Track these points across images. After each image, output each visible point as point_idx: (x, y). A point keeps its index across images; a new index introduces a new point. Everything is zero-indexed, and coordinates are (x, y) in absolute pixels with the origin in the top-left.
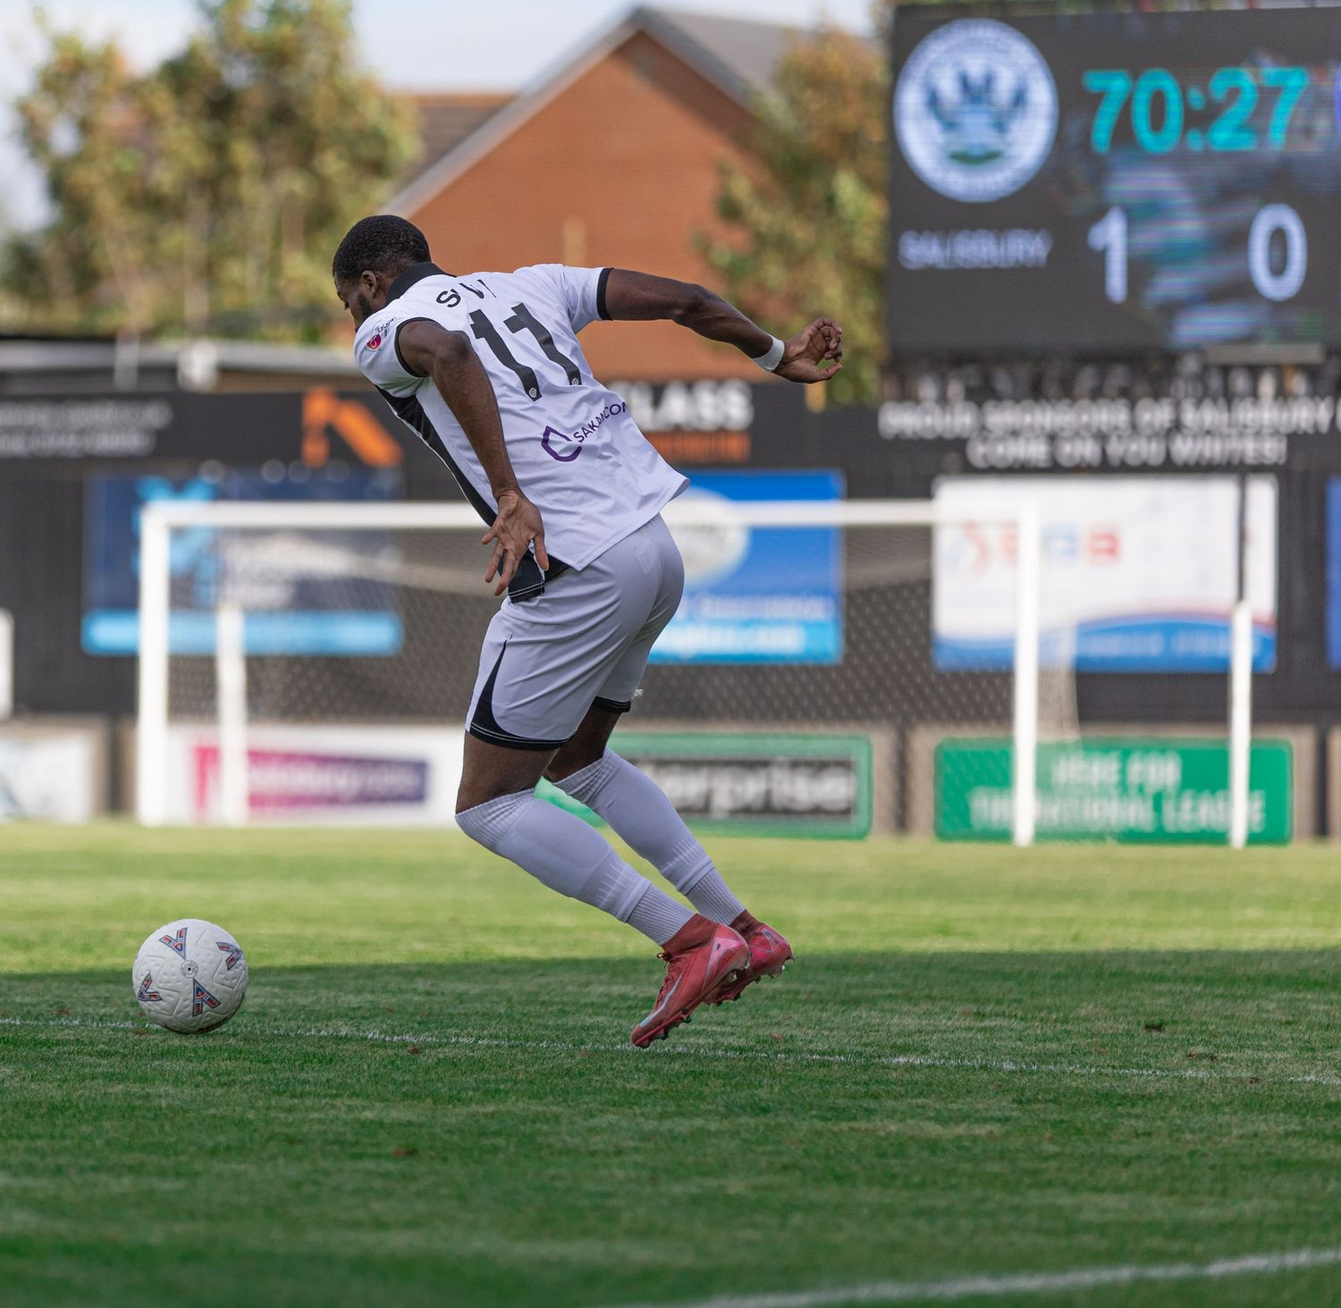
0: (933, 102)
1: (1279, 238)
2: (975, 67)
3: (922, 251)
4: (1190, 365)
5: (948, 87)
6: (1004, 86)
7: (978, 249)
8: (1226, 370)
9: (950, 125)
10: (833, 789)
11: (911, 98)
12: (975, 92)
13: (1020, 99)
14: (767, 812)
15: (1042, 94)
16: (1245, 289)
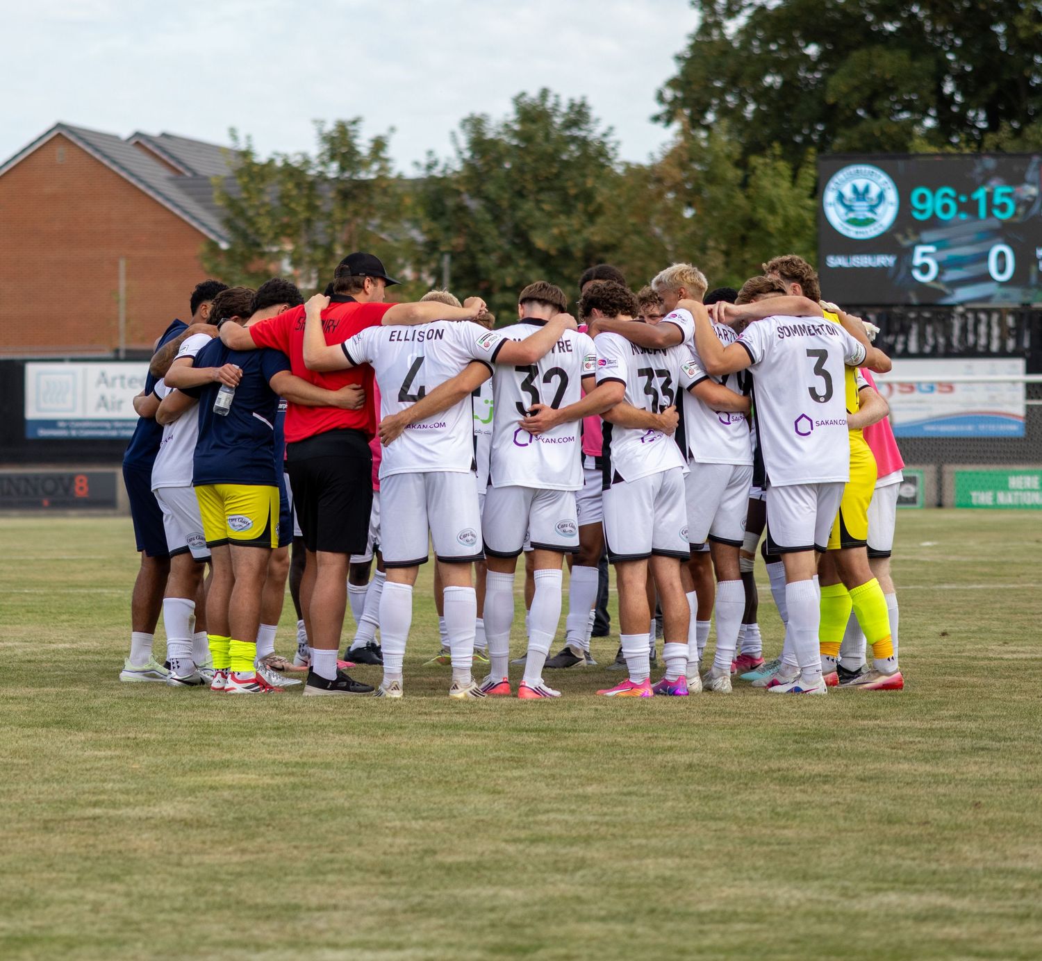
0: (841, 197)
1: (1001, 255)
2: (861, 184)
3: (834, 261)
4: (959, 310)
5: (848, 192)
6: (874, 191)
7: (863, 261)
8: (975, 312)
9: (849, 208)
11: (830, 196)
12: (861, 195)
13: (881, 197)
15: (892, 195)
16: (987, 278)
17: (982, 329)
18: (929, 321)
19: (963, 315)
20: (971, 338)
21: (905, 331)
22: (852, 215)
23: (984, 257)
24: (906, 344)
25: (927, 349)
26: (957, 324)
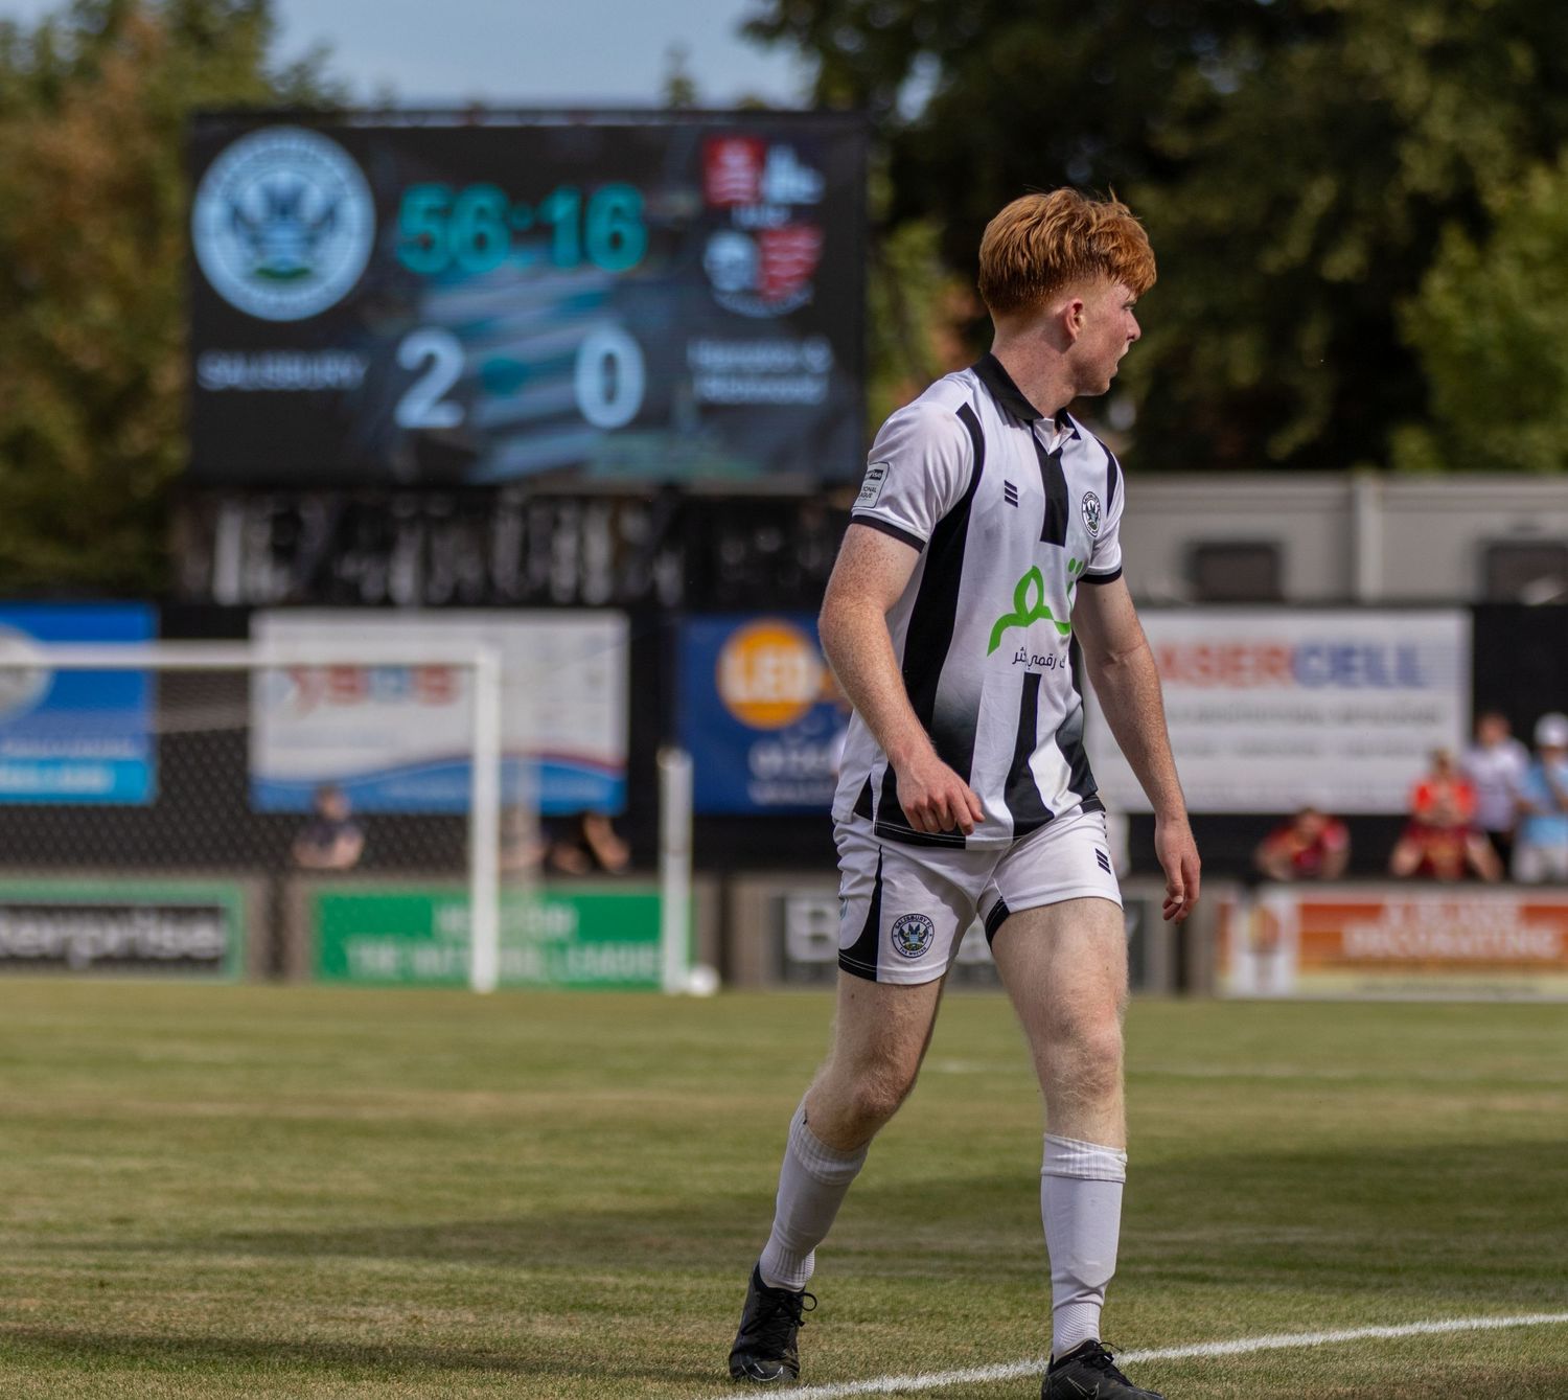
0: (237, 217)
1: (610, 363)
3: (225, 372)
4: (513, 497)
5: (252, 198)
6: (315, 200)
7: (286, 372)
8: (553, 500)
10: (201, 937)
11: (211, 212)
12: (284, 206)
13: (330, 216)
14: (132, 960)
15: (356, 211)
16: (571, 417)
17: (566, 544)
18: (442, 523)
19: (523, 512)
20: (536, 567)
21: (384, 548)
22: (259, 263)
23: (564, 365)
24: (386, 581)
25: (437, 593)
26: (507, 533)
